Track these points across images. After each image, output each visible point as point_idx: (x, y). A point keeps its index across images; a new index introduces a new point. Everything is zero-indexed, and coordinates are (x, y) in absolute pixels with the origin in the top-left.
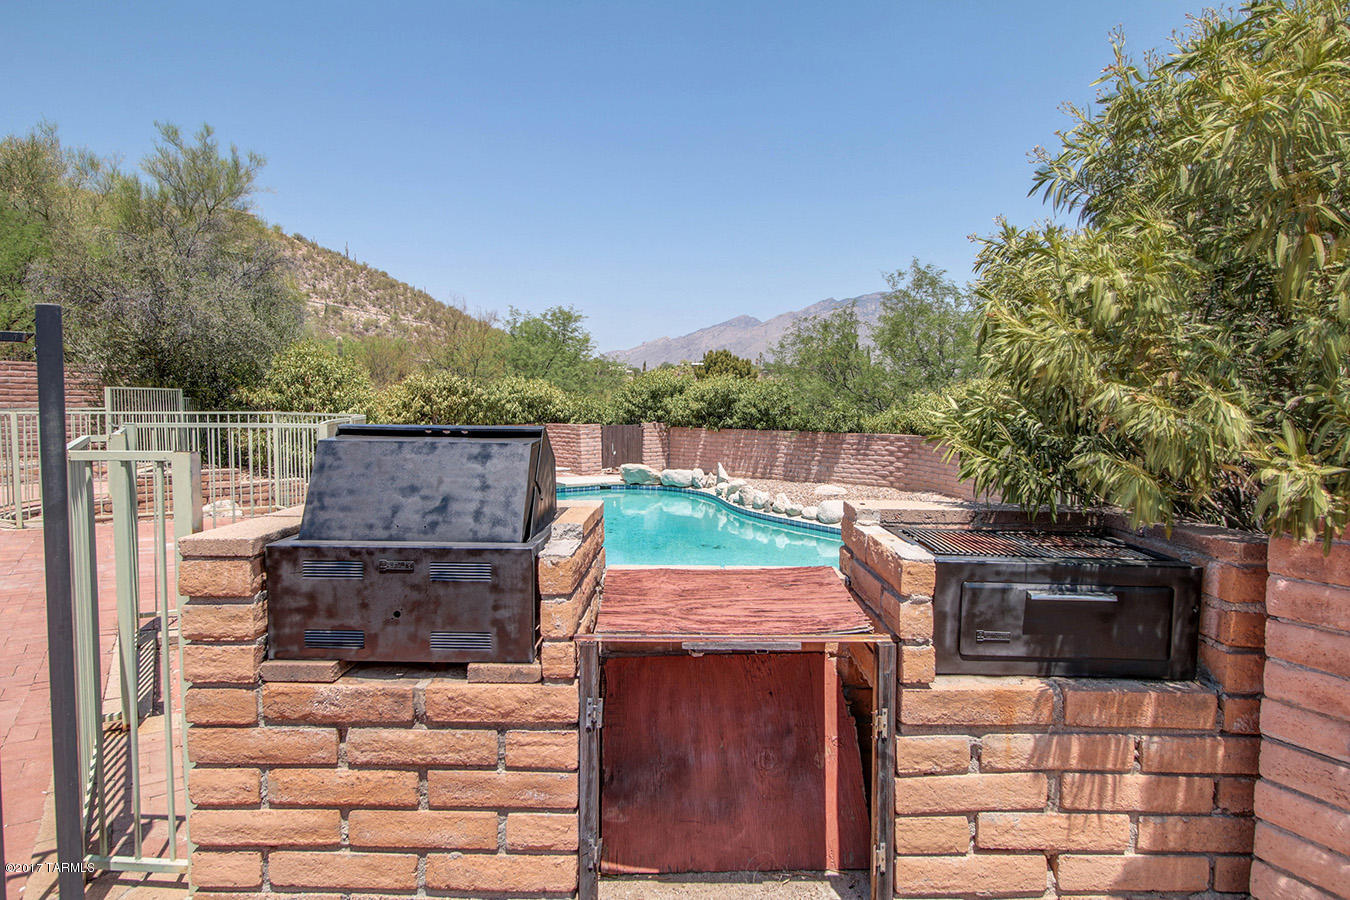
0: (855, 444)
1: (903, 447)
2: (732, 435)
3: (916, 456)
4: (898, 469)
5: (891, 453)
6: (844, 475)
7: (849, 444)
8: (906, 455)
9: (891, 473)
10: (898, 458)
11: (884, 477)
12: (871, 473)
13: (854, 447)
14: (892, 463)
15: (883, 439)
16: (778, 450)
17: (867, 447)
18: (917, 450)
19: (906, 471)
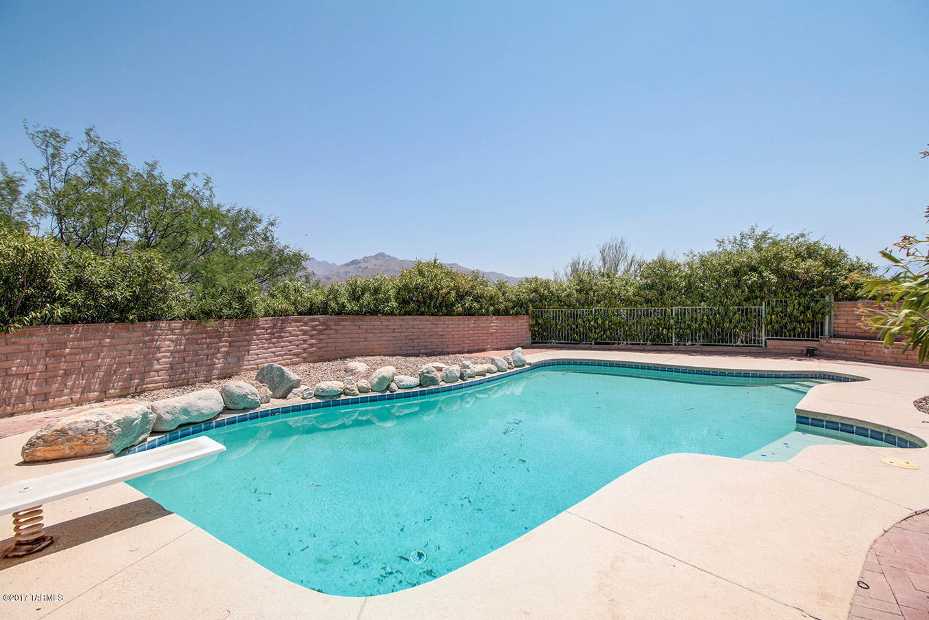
0: (269, 328)
1: (317, 325)
2: (42, 336)
3: (333, 331)
4: (312, 345)
5: (305, 333)
6: (258, 361)
7: (263, 328)
8: (321, 332)
9: (304, 350)
10: (312, 337)
11: (297, 355)
12: (286, 354)
13: (269, 331)
14: (305, 341)
15: (296, 321)
16: (159, 348)
17: (282, 329)
18: (332, 327)
19: (320, 345)
